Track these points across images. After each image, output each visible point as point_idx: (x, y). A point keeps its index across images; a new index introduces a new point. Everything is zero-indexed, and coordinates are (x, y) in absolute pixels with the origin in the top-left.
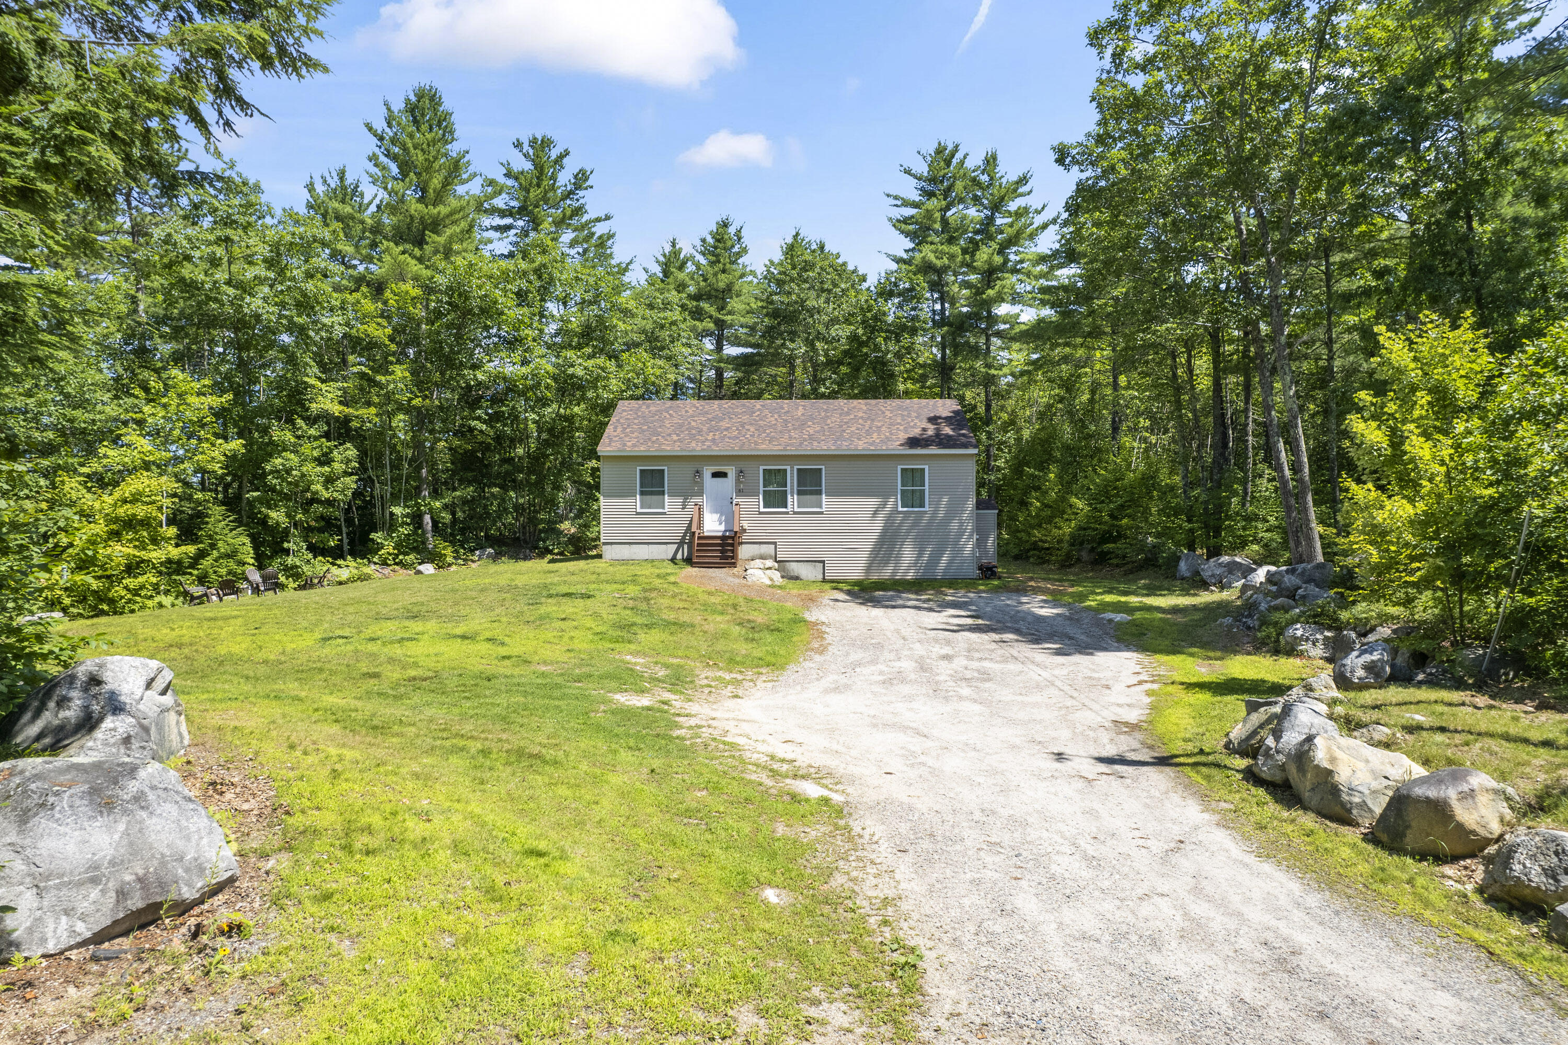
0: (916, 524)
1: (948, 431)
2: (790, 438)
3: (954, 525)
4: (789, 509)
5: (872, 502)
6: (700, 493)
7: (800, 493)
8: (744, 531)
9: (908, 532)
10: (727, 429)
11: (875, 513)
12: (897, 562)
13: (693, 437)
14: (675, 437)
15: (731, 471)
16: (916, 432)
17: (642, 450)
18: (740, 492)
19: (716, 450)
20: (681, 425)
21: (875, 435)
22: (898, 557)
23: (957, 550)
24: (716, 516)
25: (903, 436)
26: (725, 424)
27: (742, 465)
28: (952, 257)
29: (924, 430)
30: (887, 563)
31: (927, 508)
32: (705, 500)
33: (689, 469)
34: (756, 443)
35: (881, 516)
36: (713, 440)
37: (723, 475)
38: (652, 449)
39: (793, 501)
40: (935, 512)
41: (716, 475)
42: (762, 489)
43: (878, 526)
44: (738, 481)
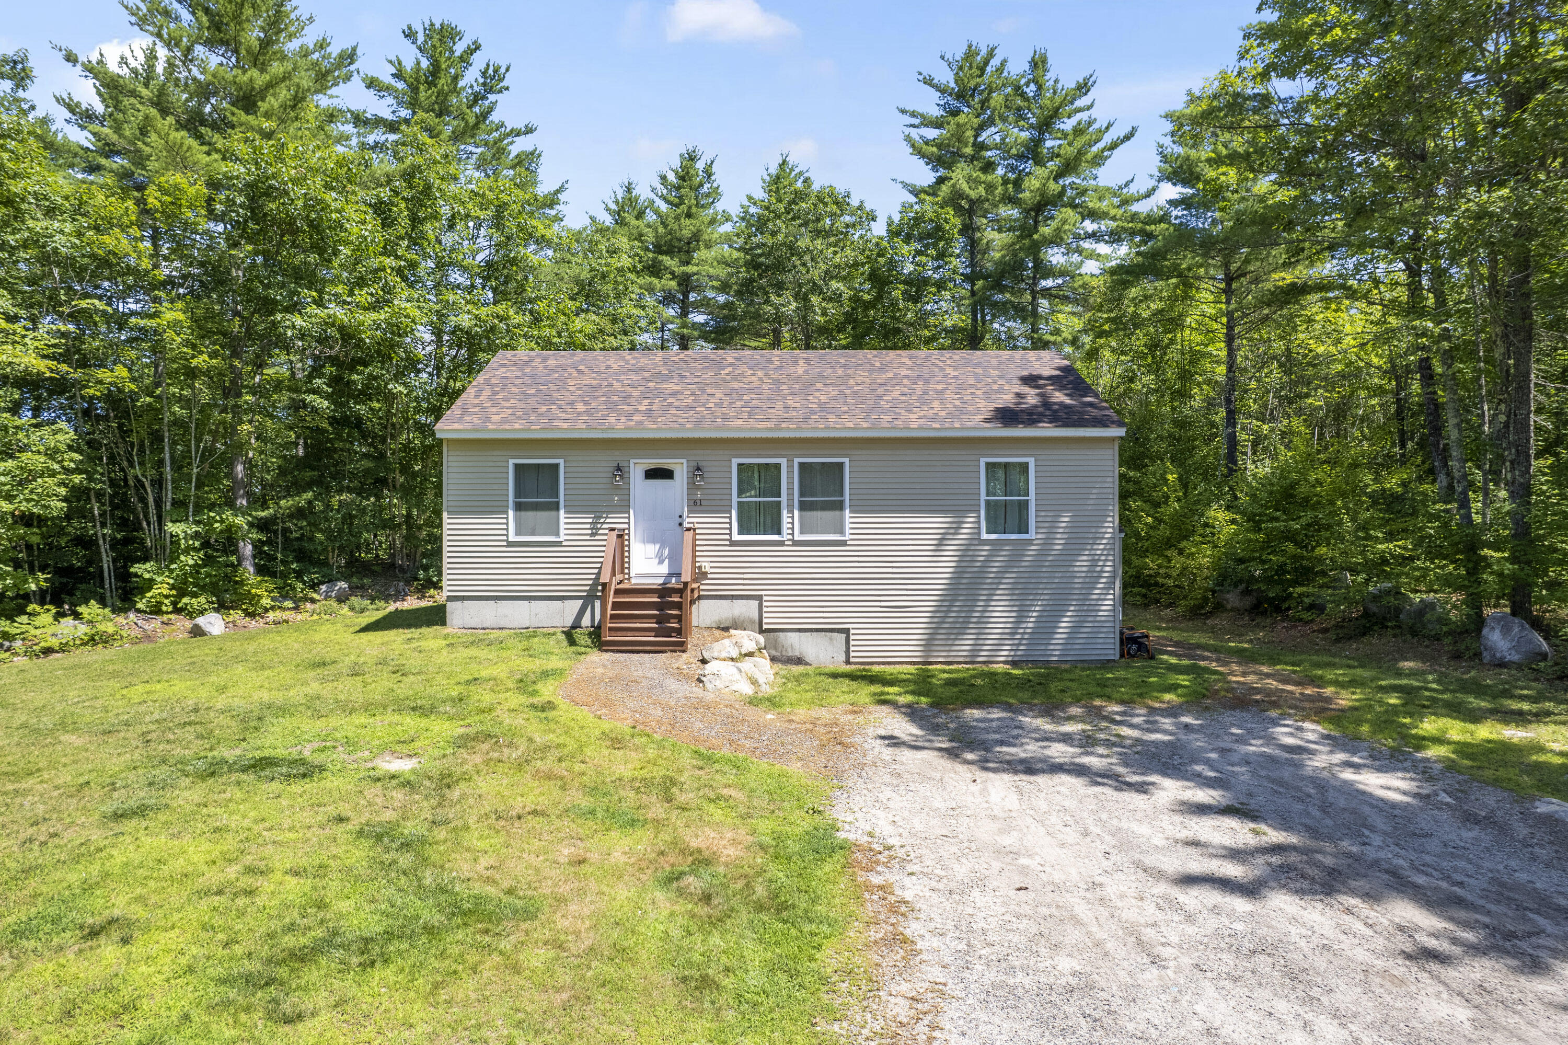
0: (1014, 560)
1: (1059, 397)
2: (787, 408)
3: (1082, 564)
4: (786, 536)
5: (936, 523)
6: (624, 508)
7: (804, 507)
8: (704, 575)
9: (1000, 576)
10: (674, 394)
11: (941, 543)
12: (980, 634)
13: (612, 407)
14: (580, 407)
15: (680, 467)
16: (1007, 399)
17: (517, 428)
18: (696, 505)
19: (652, 430)
20: (594, 388)
21: (936, 404)
22: (983, 620)
23: (1087, 609)
24: (653, 549)
25: (986, 407)
26: (671, 386)
27: (702, 456)
28: (990, 187)
29: (1019, 395)
30: (961, 631)
31: (1032, 535)
32: (632, 522)
33: (604, 461)
34: (725, 417)
35: (950, 552)
36: (649, 412)
37: (664, 474)
38: (536, 429)
39: (791, 520)
40: (1048, 542)
41: (655, 474)
42: (735, 499)
43: (946, 565)
44: (692, 486)
